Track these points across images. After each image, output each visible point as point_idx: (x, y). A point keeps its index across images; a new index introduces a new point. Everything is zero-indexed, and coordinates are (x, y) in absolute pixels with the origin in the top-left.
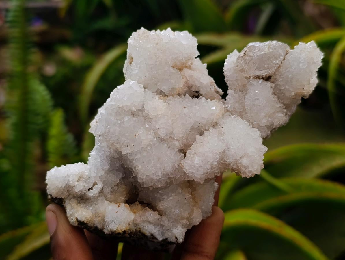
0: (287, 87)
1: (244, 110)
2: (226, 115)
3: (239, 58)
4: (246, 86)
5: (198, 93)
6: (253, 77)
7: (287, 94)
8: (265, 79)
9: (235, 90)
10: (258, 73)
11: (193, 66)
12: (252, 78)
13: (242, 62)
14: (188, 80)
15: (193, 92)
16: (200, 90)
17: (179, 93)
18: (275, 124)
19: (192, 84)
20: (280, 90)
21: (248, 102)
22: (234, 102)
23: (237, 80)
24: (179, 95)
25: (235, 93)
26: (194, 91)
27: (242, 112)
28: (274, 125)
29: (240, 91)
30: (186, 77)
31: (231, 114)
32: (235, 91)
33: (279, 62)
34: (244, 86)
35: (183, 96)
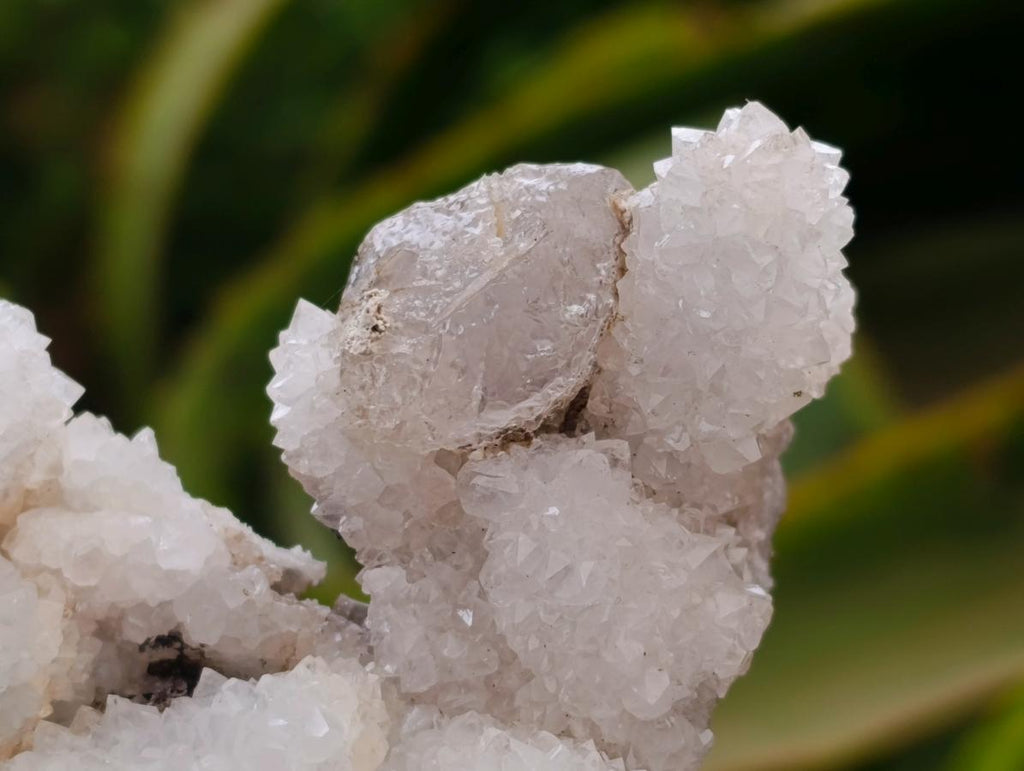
0: (705, 427)
1: (508, 659)
2: (414, 734)
3: (349, 362)
4: (462, 512)
5: (178, 645)
6: (484, 443)
7: (722, 466)
8: (556, 425)
9: (403, 555)
10: (505, 418)
11: (73, 480)
12: (478, 454)
13: (382, 379)
14: (78, 591)
15: (142, 648)
16: (180, 619)
17: (59, 697)
18: (721, 674)
19: (113, 606)
20: (671, 456)
21: (511, 611)
22: (427, 638)
23: (389, 495)
24: (62, 715)
25: (411, 580)
26: (147, 642)
27: (499, 672)
28: (718, 680)
29: (440, 555)
30: (57, 573)
31: (436, 716)
32: (403, 561)
33: (599, 298)
34: (450, 512)
35: (87, 711)
